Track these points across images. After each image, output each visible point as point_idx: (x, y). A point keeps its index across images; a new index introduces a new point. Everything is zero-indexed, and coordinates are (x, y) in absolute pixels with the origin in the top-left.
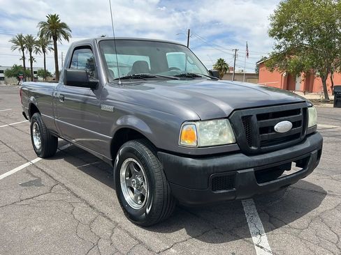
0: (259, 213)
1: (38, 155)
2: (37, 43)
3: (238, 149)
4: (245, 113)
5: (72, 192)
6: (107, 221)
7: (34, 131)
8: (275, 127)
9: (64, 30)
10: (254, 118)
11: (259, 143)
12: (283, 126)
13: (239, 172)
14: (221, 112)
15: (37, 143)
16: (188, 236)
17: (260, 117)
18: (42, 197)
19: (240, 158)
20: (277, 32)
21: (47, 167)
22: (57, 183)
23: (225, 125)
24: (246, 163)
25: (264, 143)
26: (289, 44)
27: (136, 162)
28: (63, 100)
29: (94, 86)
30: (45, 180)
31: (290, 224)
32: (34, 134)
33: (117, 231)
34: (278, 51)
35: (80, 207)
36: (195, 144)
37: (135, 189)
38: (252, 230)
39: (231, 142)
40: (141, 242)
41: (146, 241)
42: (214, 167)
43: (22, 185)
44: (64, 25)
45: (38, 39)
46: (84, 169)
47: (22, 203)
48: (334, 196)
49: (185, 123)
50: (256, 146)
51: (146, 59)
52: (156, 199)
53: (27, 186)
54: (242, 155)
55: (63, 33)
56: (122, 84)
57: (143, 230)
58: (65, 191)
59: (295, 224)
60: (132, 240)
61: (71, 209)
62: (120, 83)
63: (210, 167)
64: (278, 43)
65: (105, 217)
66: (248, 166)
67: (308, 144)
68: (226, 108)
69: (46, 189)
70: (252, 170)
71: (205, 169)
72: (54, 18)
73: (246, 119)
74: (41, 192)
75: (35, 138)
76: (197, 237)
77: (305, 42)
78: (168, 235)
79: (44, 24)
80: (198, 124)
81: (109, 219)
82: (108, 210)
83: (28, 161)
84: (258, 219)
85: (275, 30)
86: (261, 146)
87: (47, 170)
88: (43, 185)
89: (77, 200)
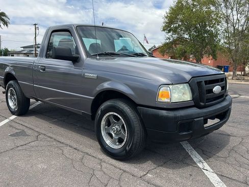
3: (193, 104)
4: (199, 80)
5: (55, 140)
6: (93, 159)
7: (9, 94)
9: (4, 18)
12: (217, 89)
13: (195, 120)
14: (184, 79)
15: (12, 104)
17: (207, 82)
18: (33, 144)
19: (194, 110)
20: (167, 28)
22: (40, 134)
24: (199, 114)
26: (175, 36)
27: (117, 114)
28: (44, 70)
30: (29, 132)
32: (9, 97)
33: (104, 165)
34: (168, 41)
35: (66, 150)
37: (113, 134)
40: (125, 171)
42: (181, 116)
43: (11, 136)
44: (3, 14)
46: (55, 123)
47: (19, 148)
49: (162, 86)
50: (203, 102)
53: (15, 136)
54: (195, 108)
55: (3, 20)
57: (122, 163)
58: (49, 139)
60: (118, 170)
61: (61, 151)
62: (98, 58)
63: (178, 117)
64: (167, 36)
66: (200, 116)
69: (33, 138)
70: (202, 118)
71: (175, 118)
74: (30, 140)
76: (161, 166)
78: (141, 165)
80: (171, 86)
81: (93, 157)
82: (90, 151)
85: (166, 26)
86: (206, 102)
87: (26, 124)
89: (61, 145)
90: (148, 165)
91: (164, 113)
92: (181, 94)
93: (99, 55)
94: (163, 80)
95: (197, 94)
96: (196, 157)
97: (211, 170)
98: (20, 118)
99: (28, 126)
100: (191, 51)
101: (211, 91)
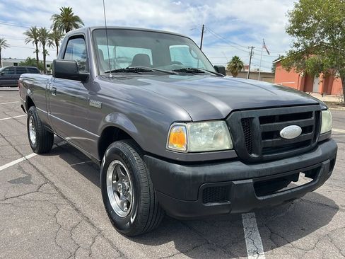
0: (259, 227)
1: (34, 150)
2: (51, 36)
5: (60, 192)
6: (89, 228)
8: (281, 132)
9: (77, 23)
10: (256, 121)
11: (260, 150)
12: (291, 131)
13: (235, 182)
14: (218, 112)
15: (33, 138)
16: (176, 251)
17: (263, 120)
18: (28, 196)
19: (238, 166)
21: (41, 163)
22: (47, 181)
23: (221, 128)
24: (244, 173)
25: (266, 150)
27: (122, 164)
28: (56, 93)
29: (85, 79)
30: (36, 178)
31: (294, 243)
32: (30, 128)
33: (100, 240)
35: (65, 209)
36: (184, 149)
37: (121, 194)
38: (249, 247)
39: (228, 148)
41: (128, 253)
42: (205, 176)
43: (10, 182)
44: (77, 19)
45: (51, 32)
47: (6, 201)
49: (174, 124)
50: (257, 154)
51: (148, 52)
52: (141, 208)
53: (15, 183)
54: (239, 163)
56: (113, 78)
57: (128, 240)
58: (53, 191)
59: (299, 243)
60: (113, 251)
61: (55, 212)
62: (111, 76)
63: (200, 176)
65: (89, 222)
66: (246, 177)
67: (319, 153)
68: (223, 108)
69: (34, 187)
70: (251, 181)
71: (195, 178)
72: (67, 11)
73: (247, 122)
74: (28, 190)
75: (31, 133)
76: (185, 252)
77: (326, 41)
79: (57, 17)
80: (189, 125)
81: (93, 225)
83: (22, 156)
84: (257, 235)
86: (263, 154)
88: (32, 183)
89: (63, 201)
93: (112, 72)
95: (241, 139)
96: (253, 242)
98: (40, 156)
99: (41, 170)
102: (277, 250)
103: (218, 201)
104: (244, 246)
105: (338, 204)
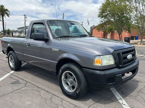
0: (117, 90)
1: (12, 69)
3: (115, 66)
4: (118, 52)
5: (36, 86)
6: (57, 98)
7: (10, 59)
8: (127, 57)
9: (7, 12)
10: (121, 54)
11: (122, 63)
13: (117, 75)
16: (94, 102)
17: (123, 53)
18: (23, 89)
22: (27, 82)
23: (111, 57)
24: (119, 72)
25: (124, 63)
26: (106, 20)
28: (29, 46)
29: (47, 40)
30: (21, 81)
31: (131, 94)
33: (64, 102)
34: (101, 23)
35: (42, 92)
36: (101, 65)
37: (69, 83)
38: (118, 98)
39: (113, 64)
40: (76, 106)
41: (78, 105)
42: (108, 74)
43: (11, 83)
44: (7, 10)
46: (36, 75)
47: (15, 92)
48: (142, 82)
49: (96, 56)
50: (121, 65)
53: (13, 84)
54: (117, 69)
57: (74, 101)
58: (32, 86)
60: (72, 105)
61: (39, 93)
62: (59, 39)
64: (101, 20)
65: (56, 96)
69: (24, 85)
70: (121, 74)
71: (105, 75)
72: (2, 7)
74: (22, 86)
76: (98, 102)
77: (112, 20)
80: (102, 57)
81: (58, 97)
82: (56, 93)
83: (8, 73)
84: (117, 93)
85: (100, 14)
87: (19, 76)
88: (20, 83)
89: (40, 89)
90: (90, 102)
91: (98, 72)
92: (108, 61)
93: (60, 37)
94: (97, 53)
95: (117, 60)
96: (118, 96)
97: (127, 105)
98: (16, 72)
99: (21, 77)
100: (115, 28)
101: (126, 58)
102: (127, 97)
103: (111, 82)
104: (116, 98)
105: (138, 80)
